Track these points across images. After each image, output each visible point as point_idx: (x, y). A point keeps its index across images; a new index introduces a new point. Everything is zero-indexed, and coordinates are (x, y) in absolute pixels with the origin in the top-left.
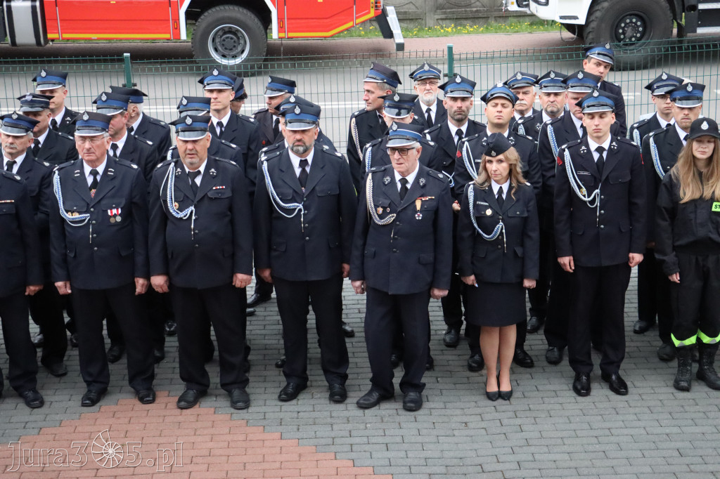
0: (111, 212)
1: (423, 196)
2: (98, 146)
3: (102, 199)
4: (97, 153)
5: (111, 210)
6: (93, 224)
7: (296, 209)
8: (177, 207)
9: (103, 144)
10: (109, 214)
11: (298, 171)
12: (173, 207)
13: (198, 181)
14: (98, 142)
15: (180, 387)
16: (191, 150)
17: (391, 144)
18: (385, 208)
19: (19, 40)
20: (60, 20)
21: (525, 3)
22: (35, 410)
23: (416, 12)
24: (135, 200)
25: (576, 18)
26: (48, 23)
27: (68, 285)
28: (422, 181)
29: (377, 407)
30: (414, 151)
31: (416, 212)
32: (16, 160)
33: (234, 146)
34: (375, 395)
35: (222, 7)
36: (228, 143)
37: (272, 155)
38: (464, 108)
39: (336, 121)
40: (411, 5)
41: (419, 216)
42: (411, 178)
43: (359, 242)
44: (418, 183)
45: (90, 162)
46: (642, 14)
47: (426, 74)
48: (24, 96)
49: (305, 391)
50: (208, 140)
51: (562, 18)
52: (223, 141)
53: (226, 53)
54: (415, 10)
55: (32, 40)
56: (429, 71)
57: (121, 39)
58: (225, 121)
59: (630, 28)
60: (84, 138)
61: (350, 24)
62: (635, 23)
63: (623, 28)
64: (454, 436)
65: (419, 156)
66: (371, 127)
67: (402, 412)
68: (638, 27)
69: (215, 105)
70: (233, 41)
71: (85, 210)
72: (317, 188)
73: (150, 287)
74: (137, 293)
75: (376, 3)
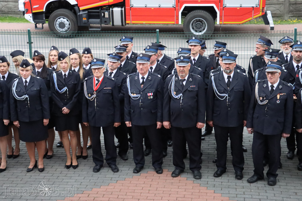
0: (149, 94)
1: (280, 93)
2: (145, 68)
3: (145, 89)
4: (145, 70)
5: (149, 93)
6: (141, 99)
7: (225, 96)
8: (175, 94)
9: (147, 67)
10: (148, 95)
11: (226, 80)
12: (173, 94)
13: (184, 83)
14: (145, 66)
15: (173, 168)
16: (182, 70)
17: (267, 70)
18: (263, 98)
19: (115, 24)
20: (132, 16)
22: (115, 173)
24: (158, 90)
26: (127, 17)
27: (130, 123)
28: (281, 87)
29: (256, 183)
30: (278, 74)
31: (277, 100)
32: (113, 72)
33: (200, 69)
34: (256, 178)
35: (197, 11)
36: (197, 68)
37: (216, 73)
38: (300, 55)
39: (243, 59)
40: (278, 11)
41: (278, 102)
42: (275, 85)
43: (251, 112)
44: (279, 87)
45: (142, 74)
47: (286, 41)
48: (117, 46)
49: (225, 173)
50: (189, 66)
52: (195, 67)
53: (197, 30)
54: (280, 12)
55: (120, 24)
56: (287, 39)
57: (154, 24)
58: (196, 58)
60: (140, 64)
61: (251, 18)
64: (291, 198)
65: (279, 76)
66: (259, 63)
67: (267, 186)
69: (193, 52)
70: (200, 25)
71: (138, 93)
72: (234, 88)
73: (163, 126)
74: (157, 128)
75: (263, 9)
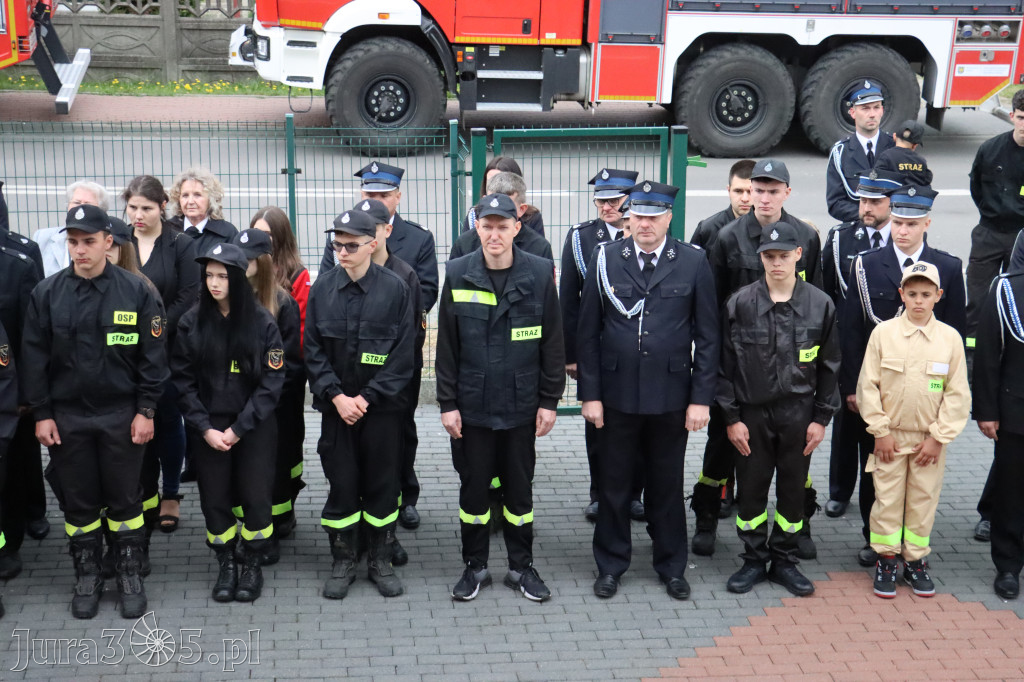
21: (249, 55)
23: (150, 58)
25: (309, 80)
40: (144, 49)
46: (403, 81)
51: (290, 79)
54: (150, 55)
59: (386, 98)
62: (394, 92)
63: (377, 98)
68: (397, 97)
75: (20, 42)
